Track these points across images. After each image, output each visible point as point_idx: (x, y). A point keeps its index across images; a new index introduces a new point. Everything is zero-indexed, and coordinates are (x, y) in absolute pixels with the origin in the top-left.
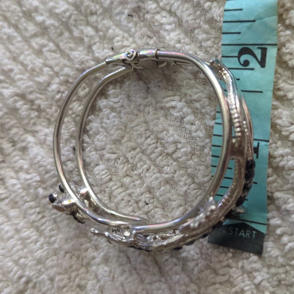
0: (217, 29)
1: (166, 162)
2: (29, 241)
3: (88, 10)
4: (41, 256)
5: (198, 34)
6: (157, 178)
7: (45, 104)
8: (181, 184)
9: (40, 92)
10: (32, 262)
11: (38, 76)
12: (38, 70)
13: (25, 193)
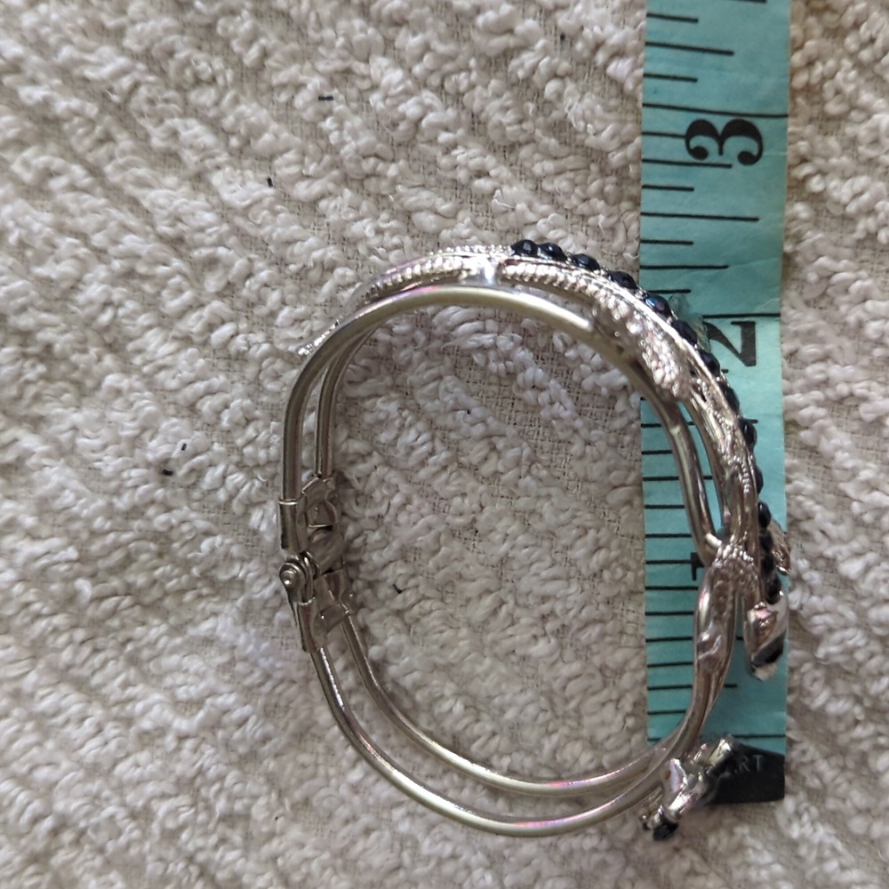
0: (573, 145)
1: (459, 485)
2: (60, 719)
3: (188, 73)
4: (97, 756)
5: (529, 159)
6: (430, 528)
7: (66, 342)
8: (497, 537)
9: (47, 305)
10: (72, 774)
11: (40, 261)
12: (38, 244)
13: (35, 593)
